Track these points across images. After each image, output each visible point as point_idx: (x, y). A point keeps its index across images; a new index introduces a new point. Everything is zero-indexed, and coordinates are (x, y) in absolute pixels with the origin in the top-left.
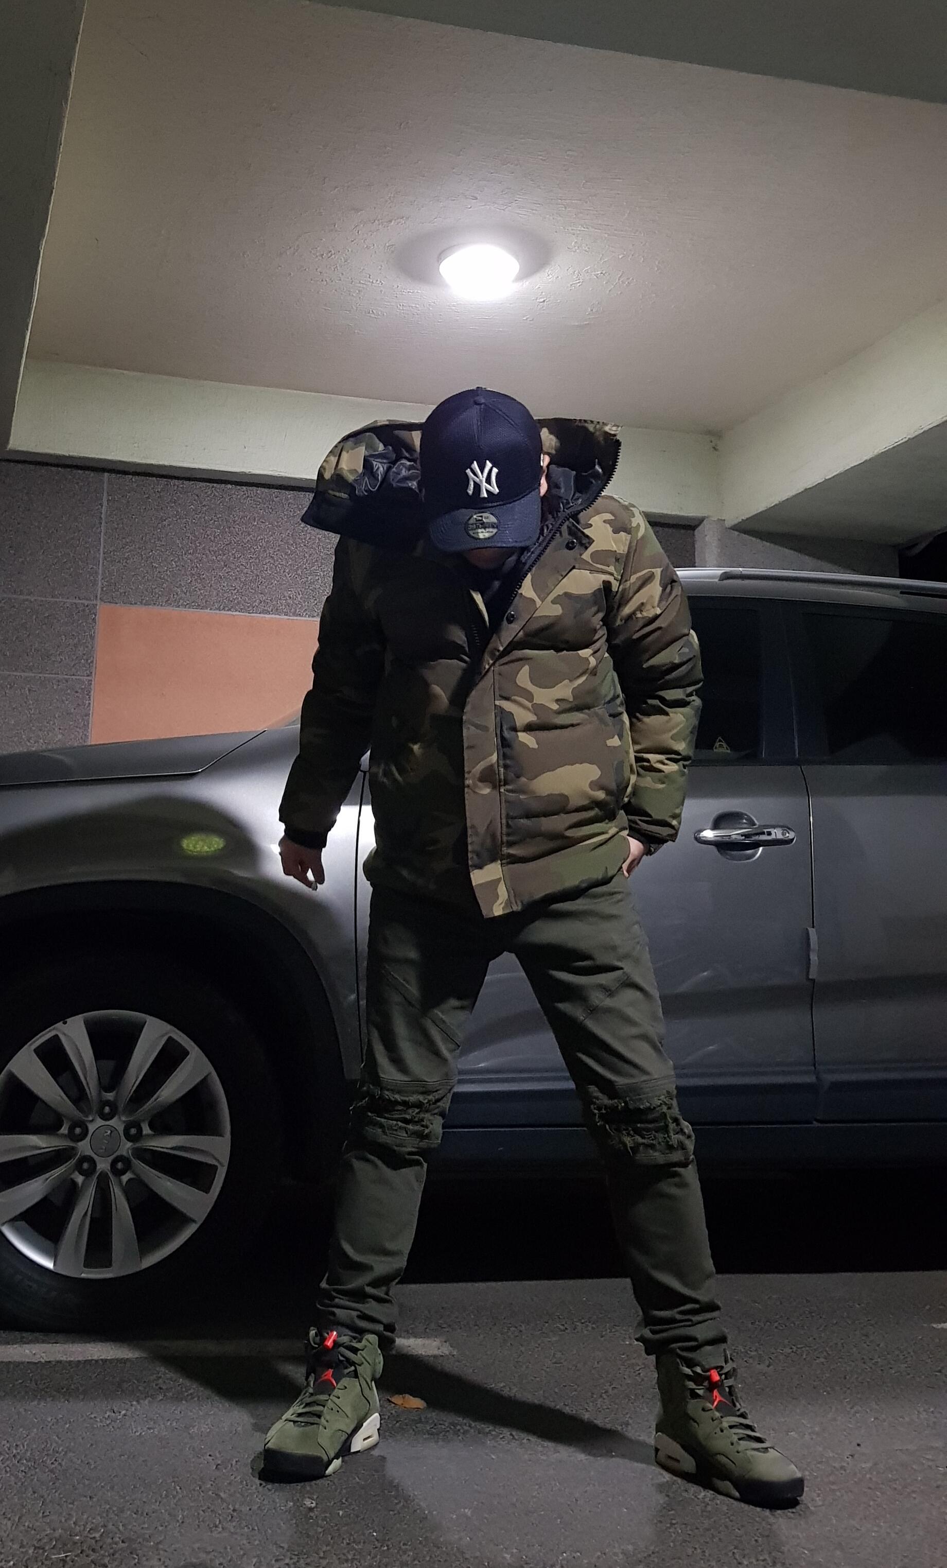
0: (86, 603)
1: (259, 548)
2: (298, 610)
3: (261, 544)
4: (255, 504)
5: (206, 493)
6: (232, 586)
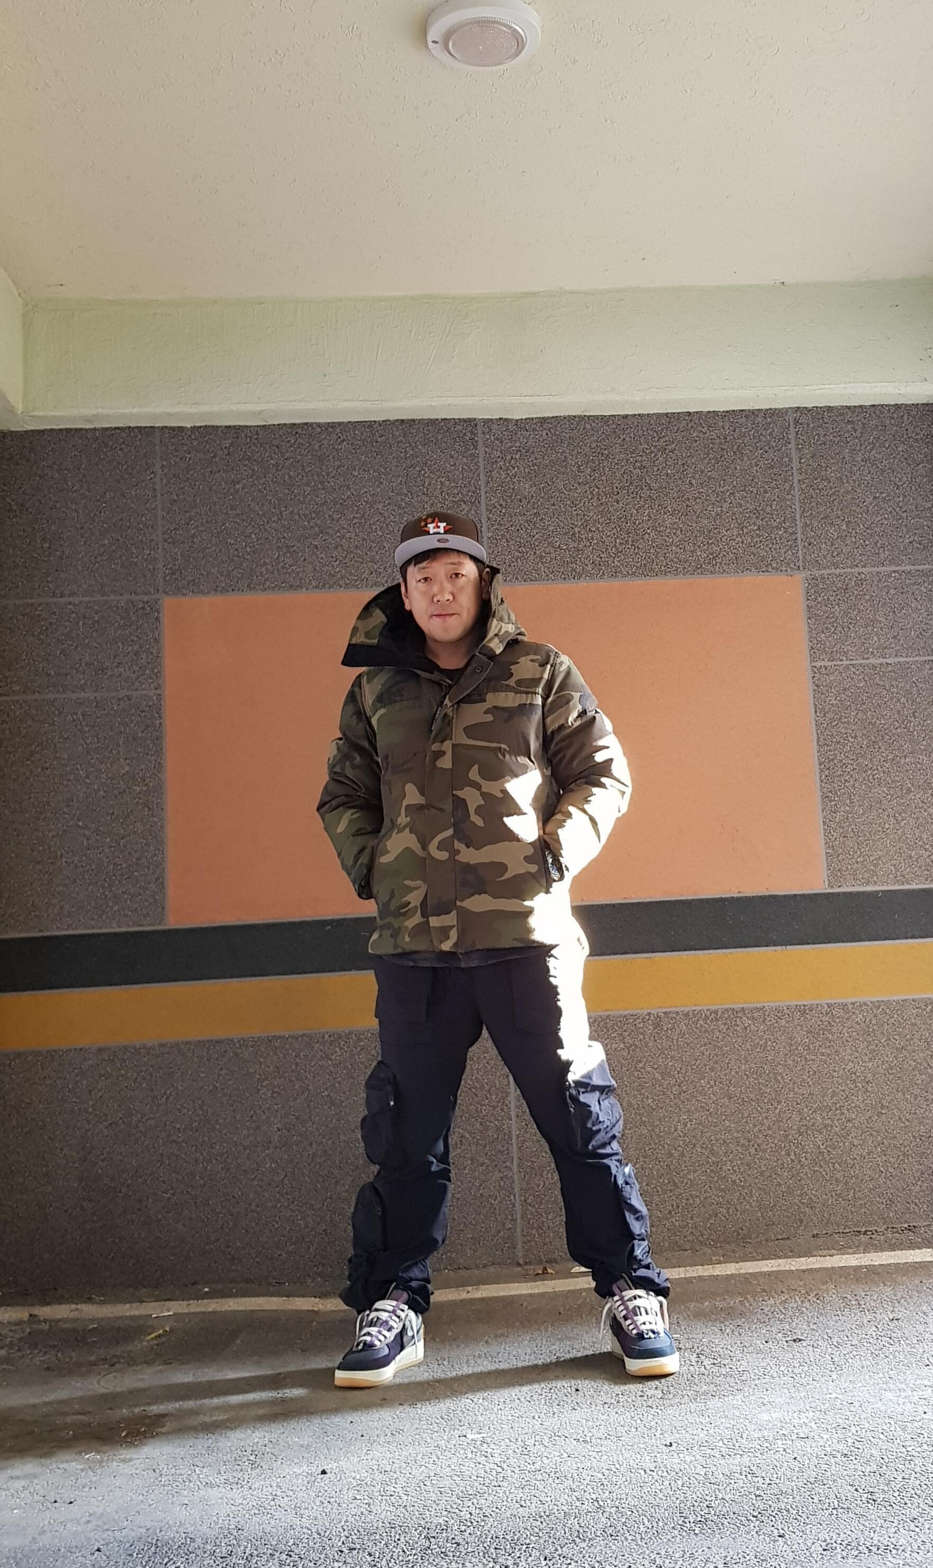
0: (146, 598)
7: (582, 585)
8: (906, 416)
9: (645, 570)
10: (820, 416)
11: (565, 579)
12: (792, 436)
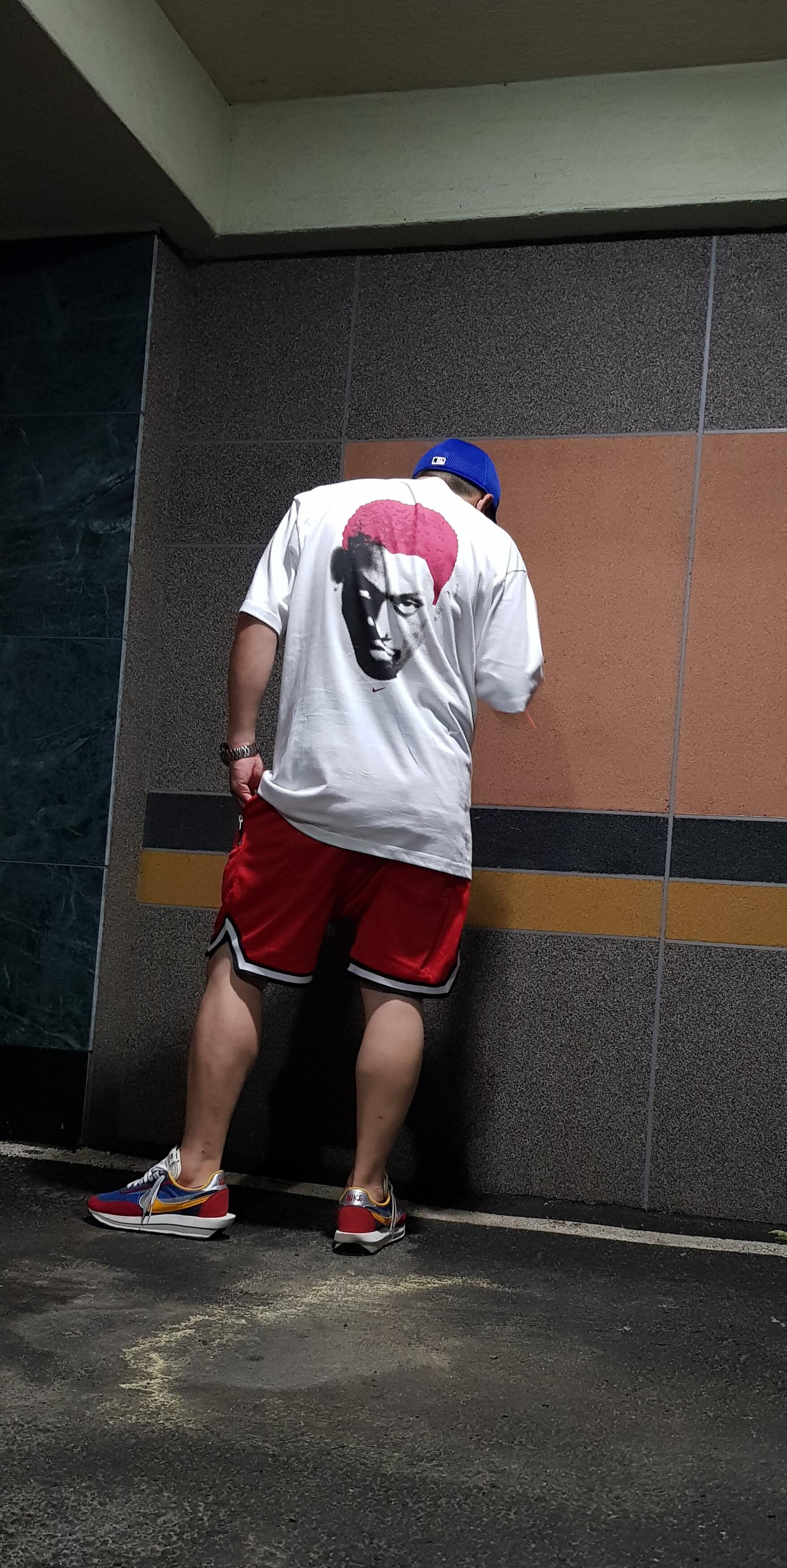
0: (328, 443)
1: (569, 334)
2: (624, 423)
3: (571, 329)
4: (566, 270)
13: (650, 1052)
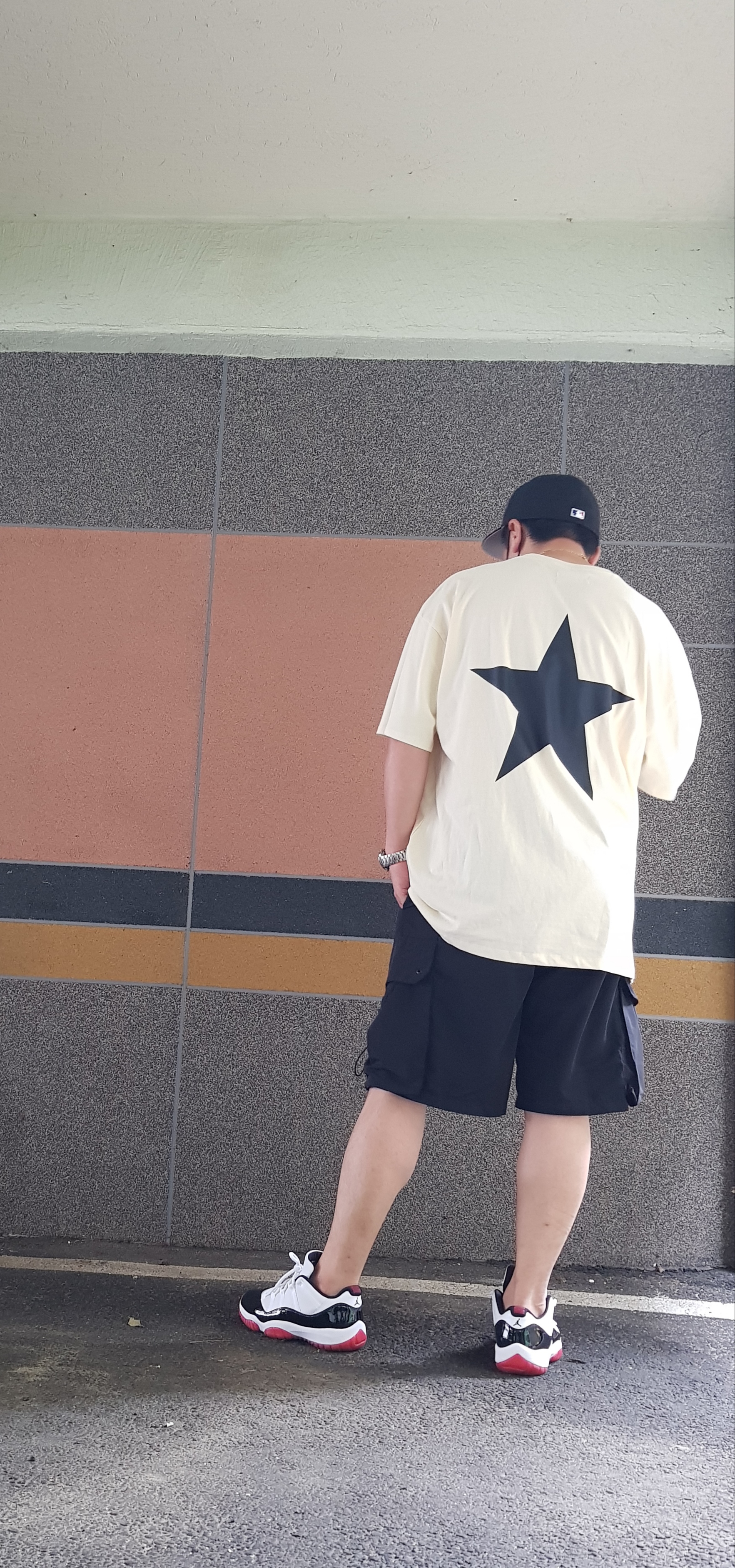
1: (96, 438)
2: (146, 520)
3: (98, 434)
5: (27, 371)
6: (57, 491)
7: (315, 540)
8: (697, 379)
9: (387, 528)
10: (599, 373)
11: (297, 531)
12: (565, 394)
13: (173, 1092)
